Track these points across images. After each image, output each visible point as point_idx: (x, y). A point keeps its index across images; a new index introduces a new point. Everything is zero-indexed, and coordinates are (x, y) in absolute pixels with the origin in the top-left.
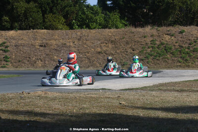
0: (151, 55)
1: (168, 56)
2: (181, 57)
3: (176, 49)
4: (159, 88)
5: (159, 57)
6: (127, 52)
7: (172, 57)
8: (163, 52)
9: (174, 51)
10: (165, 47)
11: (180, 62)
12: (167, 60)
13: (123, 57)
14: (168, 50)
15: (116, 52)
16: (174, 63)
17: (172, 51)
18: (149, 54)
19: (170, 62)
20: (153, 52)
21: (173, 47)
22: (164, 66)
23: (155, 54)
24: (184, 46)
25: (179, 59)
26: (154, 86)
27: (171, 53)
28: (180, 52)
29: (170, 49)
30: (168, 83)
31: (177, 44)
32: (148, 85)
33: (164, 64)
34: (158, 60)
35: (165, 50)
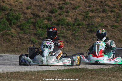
1: (13, 31)
2: (35, 34)
3: (27, 20)
7: (18, 33)
9: (24, 22)
10: (8, 15)
11: (33, 42)
14: (14, 21)
16: (23, 43)
17: (19, 24)
19: (16, 41)
21: (22, 16)
24: (40, 14)
25: (33, 38)
27: (18, 26)
28: (34, 24)
29: (17, 19)
30: (12, 73)
31: (29, 11)
35: (8, 20)
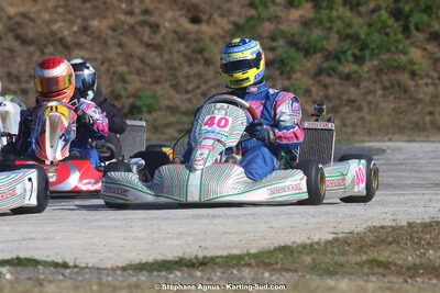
0: (308, 52)
4: (373, 254)
5: (359, 60)
6: (155, 28)
8: (383, 30)
12: (410, 83)
13: (128, 57)
15: (85, 29)
18: (293, 44)
20: (316, 33)
22: (386, 120)
23: (332, 44)
26: (341, 244)
32: (299, 238)
33: (388, 106)
34: (347, 78)
